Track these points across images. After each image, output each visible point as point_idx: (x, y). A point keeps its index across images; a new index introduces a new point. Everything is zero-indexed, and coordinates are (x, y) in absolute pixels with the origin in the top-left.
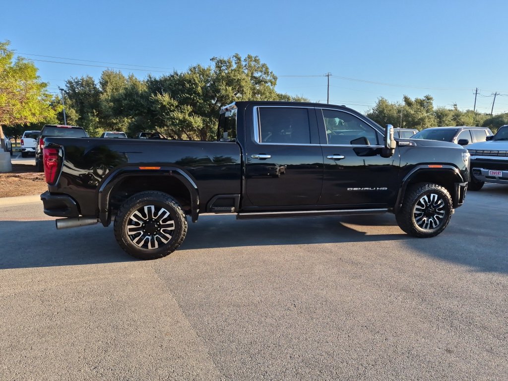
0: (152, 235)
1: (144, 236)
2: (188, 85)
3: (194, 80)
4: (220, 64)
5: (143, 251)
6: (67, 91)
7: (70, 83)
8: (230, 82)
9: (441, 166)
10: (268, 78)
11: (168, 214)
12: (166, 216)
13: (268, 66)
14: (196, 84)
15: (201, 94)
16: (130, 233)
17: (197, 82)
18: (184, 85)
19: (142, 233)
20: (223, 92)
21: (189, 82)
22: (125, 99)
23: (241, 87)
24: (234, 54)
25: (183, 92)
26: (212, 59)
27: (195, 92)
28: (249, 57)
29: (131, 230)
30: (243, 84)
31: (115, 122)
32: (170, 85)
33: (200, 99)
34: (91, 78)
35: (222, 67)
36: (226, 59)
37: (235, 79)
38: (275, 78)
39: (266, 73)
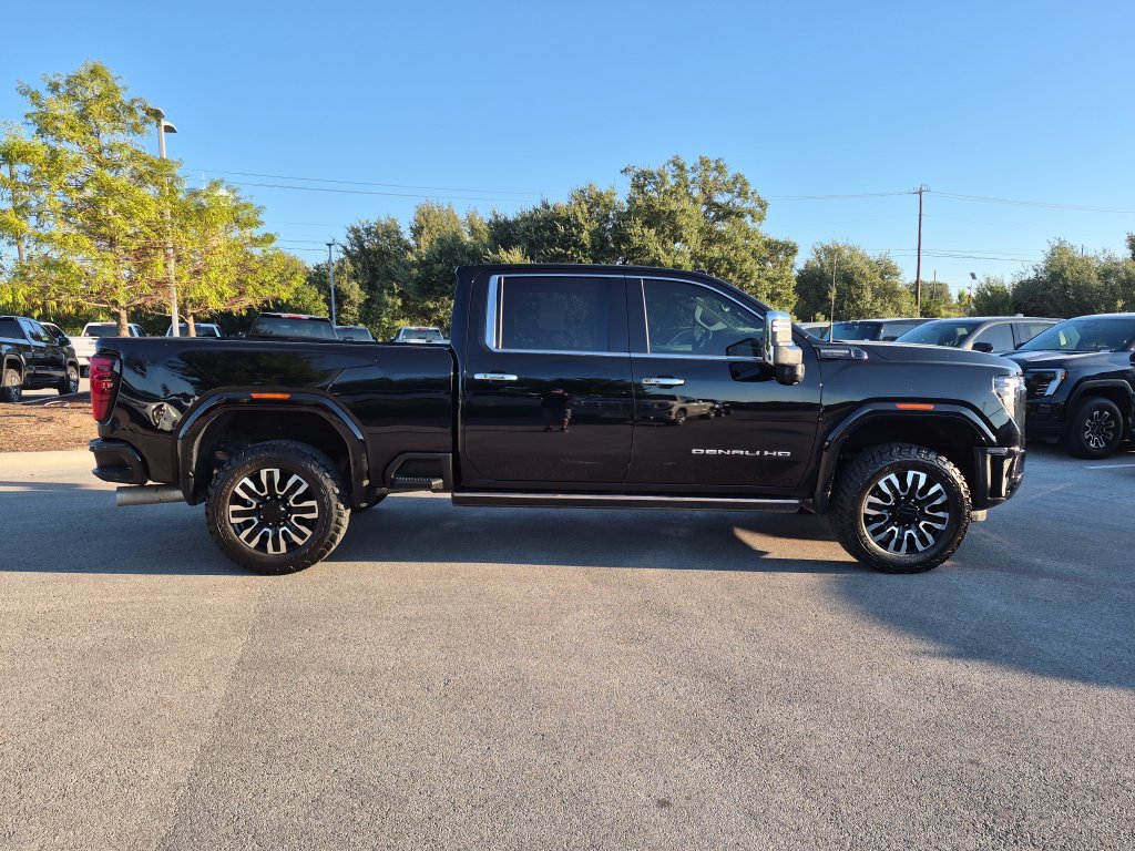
0: (276, 527)
1: (260, 527)
2: (561, 229)
3: (576, 218)
4: (641, 180)
5: (257, 556)
6: (349, 248)
7: (355, 231)
8: (653, 218)
9: (930, 407)
10: (747, 205)
11: (305, 486)
12: (300, 491)
13: (748, 178)
14: (579, 227)
15: (589, 246)
16: (234, 520)
17: (581, 221)
18: (555, 228)
19: (256, 522)
20: (636, 241)
21: (566, 221)
22: (439, 262)
23: (677, 228)
24: (671, 158)
25: (551, 243)
26: (625, 171)
27: (575, 244)
28: (704, 162)
29: (236, 514)
30: (682, 220)
31: (432, 306)
32: (528, 229)
33: (585, 257)
34: (393, 220)
35: (645, 185)
36: (654, 169)
37: (664, 212)
38: (763, 205)
39: (743, 194)
